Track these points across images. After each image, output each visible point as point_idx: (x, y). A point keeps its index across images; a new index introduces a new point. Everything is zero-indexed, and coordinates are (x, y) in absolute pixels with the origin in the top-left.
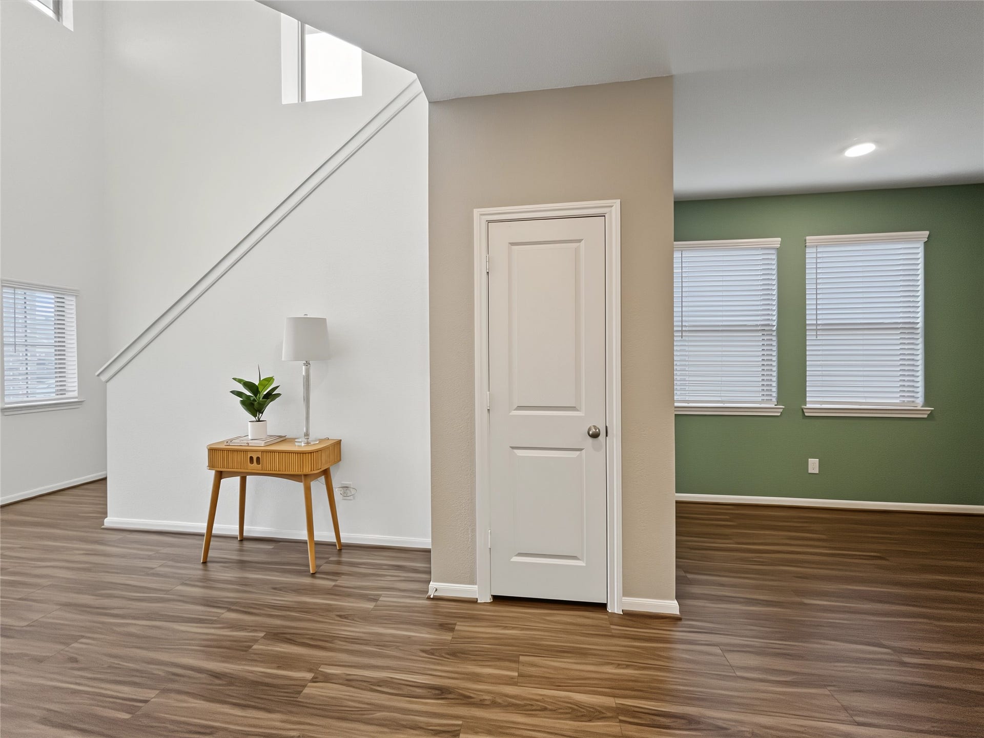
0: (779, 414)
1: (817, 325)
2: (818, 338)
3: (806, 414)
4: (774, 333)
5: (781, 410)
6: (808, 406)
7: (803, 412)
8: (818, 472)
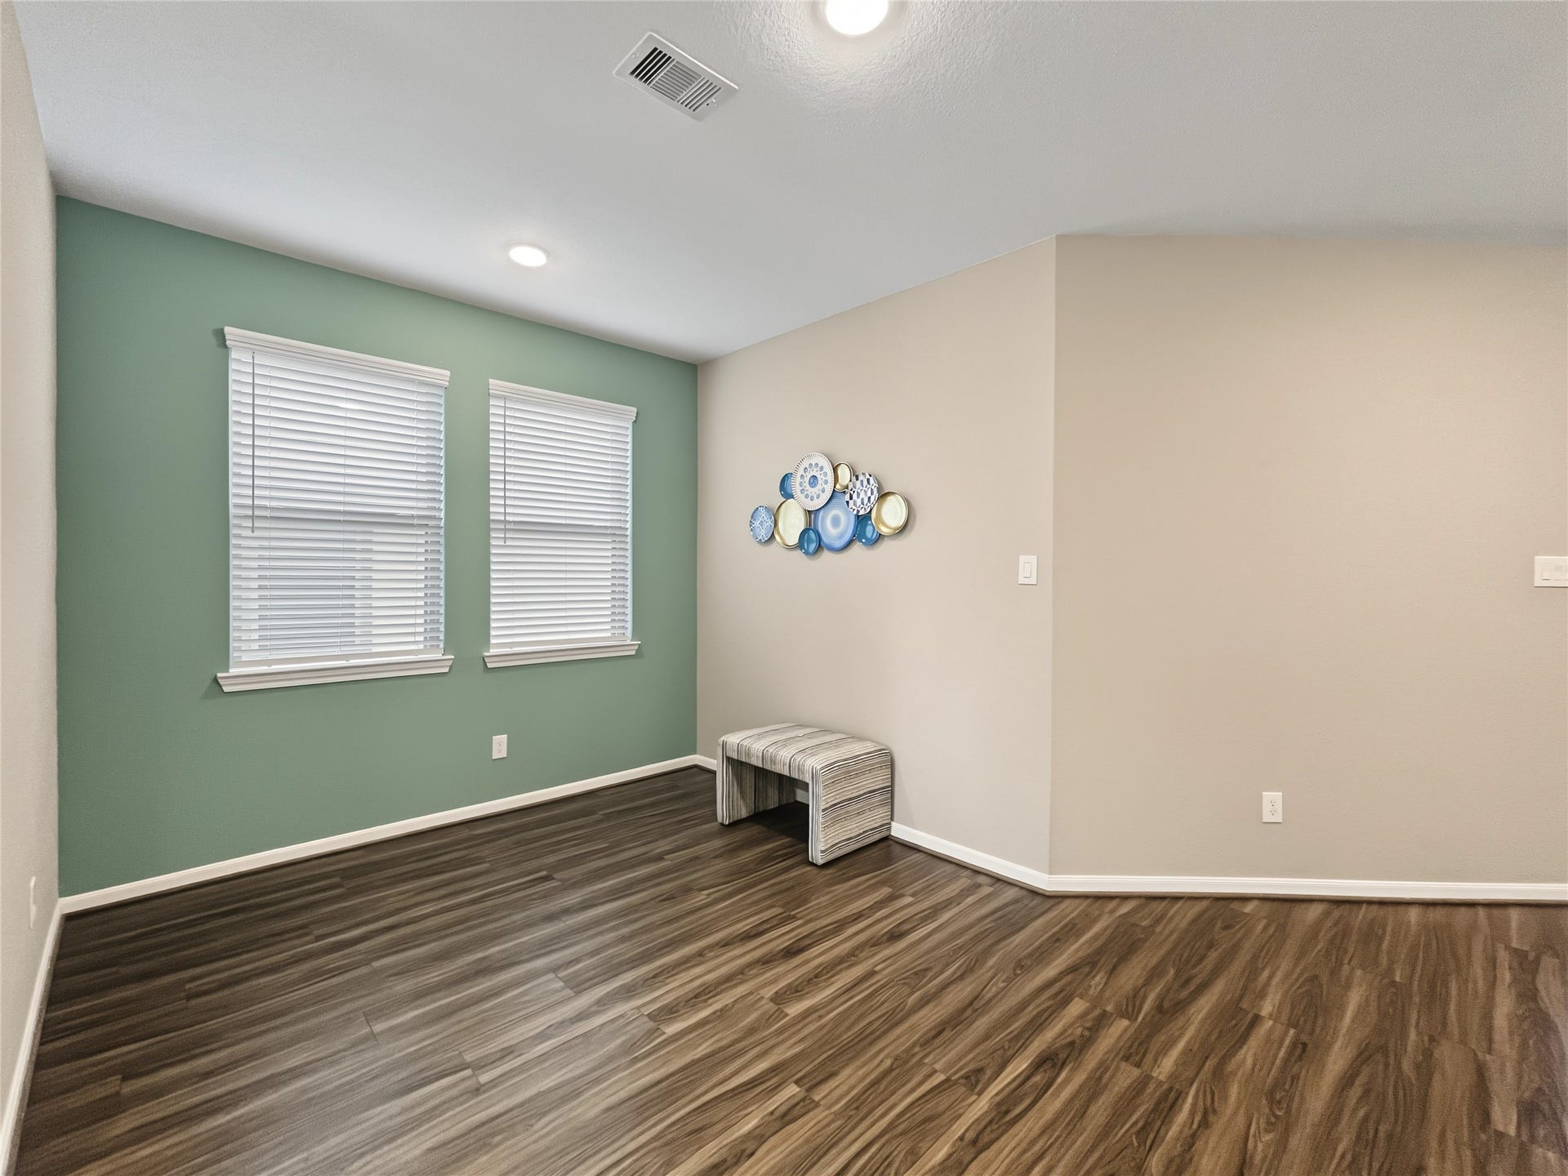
0: (446, 670)
1: (505, 522)
2: (507, 544)
3: (489, 666)
4: (442, 532)
5: (450, 663)
6: (493, 651)
7: (484, 660)
8: (505, 756)
